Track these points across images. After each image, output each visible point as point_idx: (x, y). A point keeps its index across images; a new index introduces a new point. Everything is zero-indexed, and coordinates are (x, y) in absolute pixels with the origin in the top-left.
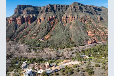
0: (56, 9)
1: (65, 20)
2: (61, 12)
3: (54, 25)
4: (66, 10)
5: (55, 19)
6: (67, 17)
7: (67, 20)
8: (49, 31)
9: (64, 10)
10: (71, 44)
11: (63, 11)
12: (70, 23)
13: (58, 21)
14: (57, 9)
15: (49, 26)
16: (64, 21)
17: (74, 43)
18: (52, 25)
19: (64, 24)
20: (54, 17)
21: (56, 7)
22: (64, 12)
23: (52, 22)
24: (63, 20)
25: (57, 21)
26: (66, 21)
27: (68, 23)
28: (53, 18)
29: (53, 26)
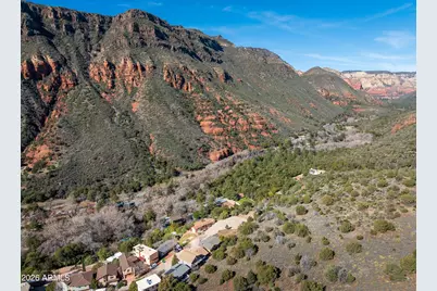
0: (53, 26)
1: (105, 79)
2: (82, 44)
3: (55, 96)
4: (100, 38)
5: (58, 69)
6: (111, 66)
7: (114, 77)
8: (38, 124)
9: (93, 35)
10: (159, 168)
11: (87, 38)
12: (130, 91)
13: (76, 82)
14: (58, 27)
15: (32, 100)
16: (101, 79)
17: (166, 163)
18: (46, 99)
19: (103, 95)
20: (50, 61)
21: (51, 17)
22: (93, 41)
23: (44, 86)
24: (97, 78)
25: (67, 79)
26: (113, 83)
27: (122, 91)
28: (46, 64)
29: (53, 102)
